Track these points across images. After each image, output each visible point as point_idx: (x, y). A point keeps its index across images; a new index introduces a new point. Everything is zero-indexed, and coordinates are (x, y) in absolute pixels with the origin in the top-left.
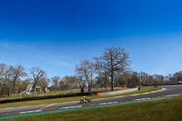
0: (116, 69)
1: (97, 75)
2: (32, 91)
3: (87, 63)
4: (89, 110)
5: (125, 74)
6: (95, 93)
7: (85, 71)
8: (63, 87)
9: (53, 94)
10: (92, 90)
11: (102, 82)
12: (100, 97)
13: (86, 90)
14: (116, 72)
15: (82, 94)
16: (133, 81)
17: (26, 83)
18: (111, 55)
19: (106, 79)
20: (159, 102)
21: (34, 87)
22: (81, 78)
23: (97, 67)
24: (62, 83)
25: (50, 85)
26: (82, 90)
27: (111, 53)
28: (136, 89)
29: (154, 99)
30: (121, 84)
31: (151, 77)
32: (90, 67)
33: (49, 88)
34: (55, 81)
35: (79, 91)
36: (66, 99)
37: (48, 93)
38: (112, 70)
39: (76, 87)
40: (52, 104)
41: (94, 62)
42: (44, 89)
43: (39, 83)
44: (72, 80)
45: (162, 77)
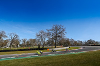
0: (58, 37)
1: (48, 39)
2: (10, 46)
3: (43, 32)
4: (42, 58)
5: (63, 40)
6: (46, 49)
7: (41, 37)
8: (28, 45)
9: (23, 48)
10: (45, 47)
11: (50, 43)
12: (48, 51)
13: (41, 47)
14: (58, 38)
15: (39, 49)
16: (67, 43)
17: (6, 42)
18: (56, 29)
19: (52, 42)
20: (79, 55)
21: (11, 44)
22: (39, 40)
23: (48, 35)
24: (28, 42)
25: (21, 43)
26: (39, 47)
27: (56, 28)
28: (68, 48)
29: (77, 53)
30: (60, 44)
31: (76, 42)
32: (44, 35)
33: (20, 45)
34: (24, 41)
35: (37, 47)
36: (30, 51)
37: (19, 48)
38: (56, 37)
39: (35, 45)
40: (22, 54)
41: (47, 32)
42: (17, 46)
43: (14, 42)
44: (34, 41)
45: (81, 42)
